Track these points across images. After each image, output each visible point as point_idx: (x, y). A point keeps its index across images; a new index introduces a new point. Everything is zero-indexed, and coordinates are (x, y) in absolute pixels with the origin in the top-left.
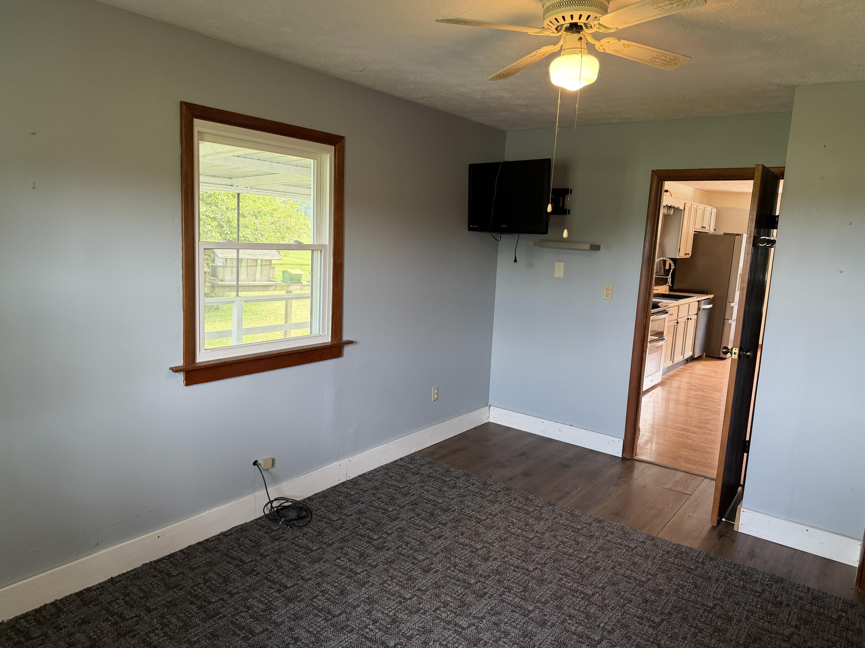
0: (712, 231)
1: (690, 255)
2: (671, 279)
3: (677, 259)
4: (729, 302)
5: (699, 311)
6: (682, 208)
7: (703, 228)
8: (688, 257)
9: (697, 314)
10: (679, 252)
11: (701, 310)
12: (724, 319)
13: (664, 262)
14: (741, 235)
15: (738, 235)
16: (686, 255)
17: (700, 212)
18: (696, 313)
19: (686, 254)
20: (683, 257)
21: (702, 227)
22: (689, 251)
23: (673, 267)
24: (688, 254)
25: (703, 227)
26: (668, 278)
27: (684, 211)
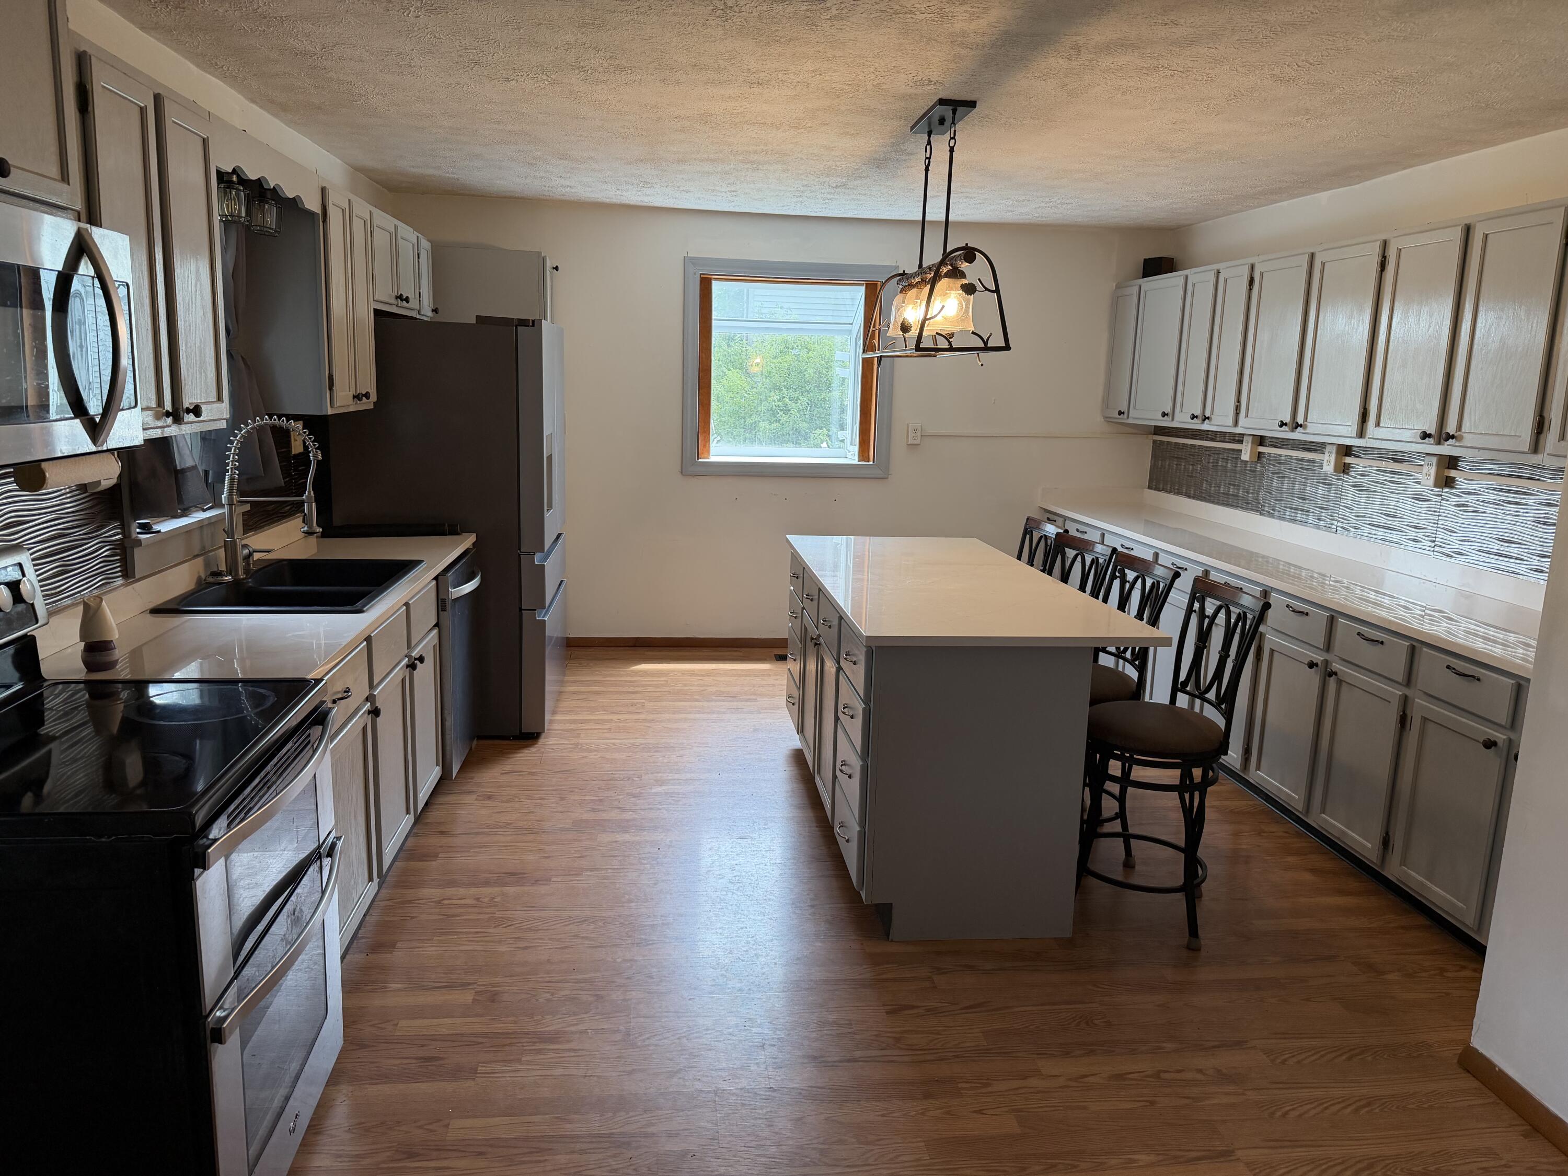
0: (427, 313)
1: (374, 397)
2: (314, 504)
3: (327, 416)
4: (528, 554)
5: (444, 610)
6: (312, 204)
7: (402, 300)
8: (367, 405)
9: (437, 625)
10: (331, 388)
11: (449, 606)
12: (521, 610)
13: (282, 436)
14: (533, 325)
15: (523, 323)
16: (360, 400)
17: (381, 239)
18: (434, 623)
19: (357, 397)
20: (352, 409)
21: (397, 297)
22: (369, 384)
23: (315, 456)
24: (367, 395)
25: (400, 297)
26: (302, 503)
27: (325, 221)
